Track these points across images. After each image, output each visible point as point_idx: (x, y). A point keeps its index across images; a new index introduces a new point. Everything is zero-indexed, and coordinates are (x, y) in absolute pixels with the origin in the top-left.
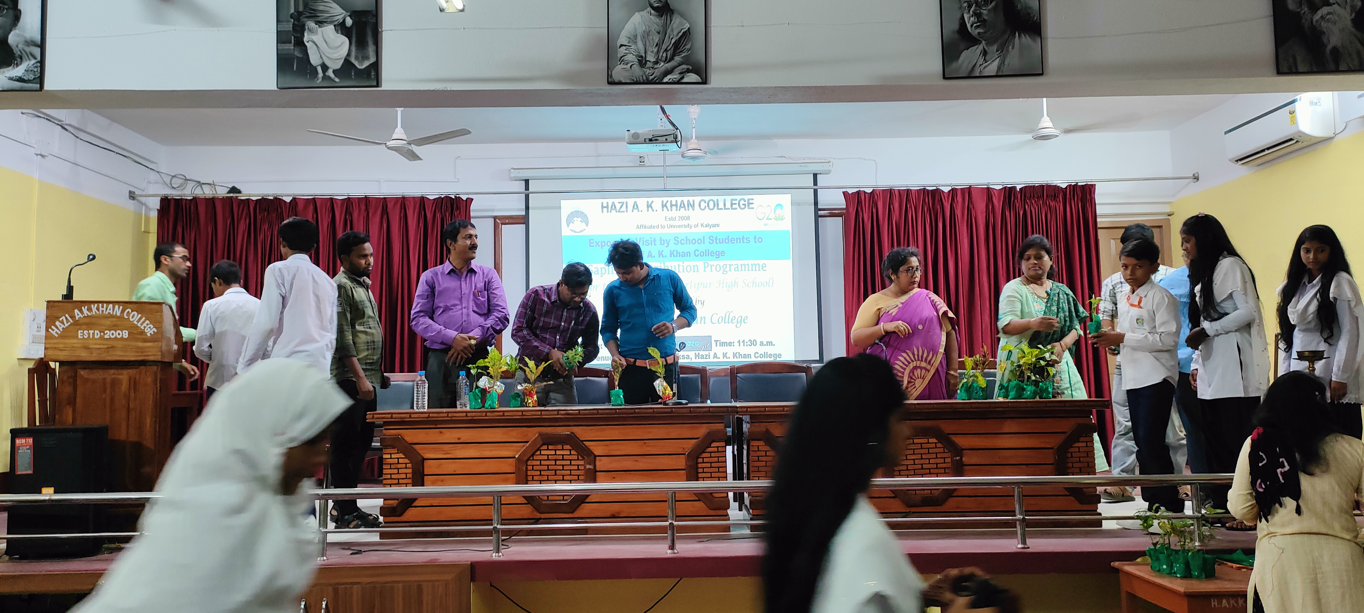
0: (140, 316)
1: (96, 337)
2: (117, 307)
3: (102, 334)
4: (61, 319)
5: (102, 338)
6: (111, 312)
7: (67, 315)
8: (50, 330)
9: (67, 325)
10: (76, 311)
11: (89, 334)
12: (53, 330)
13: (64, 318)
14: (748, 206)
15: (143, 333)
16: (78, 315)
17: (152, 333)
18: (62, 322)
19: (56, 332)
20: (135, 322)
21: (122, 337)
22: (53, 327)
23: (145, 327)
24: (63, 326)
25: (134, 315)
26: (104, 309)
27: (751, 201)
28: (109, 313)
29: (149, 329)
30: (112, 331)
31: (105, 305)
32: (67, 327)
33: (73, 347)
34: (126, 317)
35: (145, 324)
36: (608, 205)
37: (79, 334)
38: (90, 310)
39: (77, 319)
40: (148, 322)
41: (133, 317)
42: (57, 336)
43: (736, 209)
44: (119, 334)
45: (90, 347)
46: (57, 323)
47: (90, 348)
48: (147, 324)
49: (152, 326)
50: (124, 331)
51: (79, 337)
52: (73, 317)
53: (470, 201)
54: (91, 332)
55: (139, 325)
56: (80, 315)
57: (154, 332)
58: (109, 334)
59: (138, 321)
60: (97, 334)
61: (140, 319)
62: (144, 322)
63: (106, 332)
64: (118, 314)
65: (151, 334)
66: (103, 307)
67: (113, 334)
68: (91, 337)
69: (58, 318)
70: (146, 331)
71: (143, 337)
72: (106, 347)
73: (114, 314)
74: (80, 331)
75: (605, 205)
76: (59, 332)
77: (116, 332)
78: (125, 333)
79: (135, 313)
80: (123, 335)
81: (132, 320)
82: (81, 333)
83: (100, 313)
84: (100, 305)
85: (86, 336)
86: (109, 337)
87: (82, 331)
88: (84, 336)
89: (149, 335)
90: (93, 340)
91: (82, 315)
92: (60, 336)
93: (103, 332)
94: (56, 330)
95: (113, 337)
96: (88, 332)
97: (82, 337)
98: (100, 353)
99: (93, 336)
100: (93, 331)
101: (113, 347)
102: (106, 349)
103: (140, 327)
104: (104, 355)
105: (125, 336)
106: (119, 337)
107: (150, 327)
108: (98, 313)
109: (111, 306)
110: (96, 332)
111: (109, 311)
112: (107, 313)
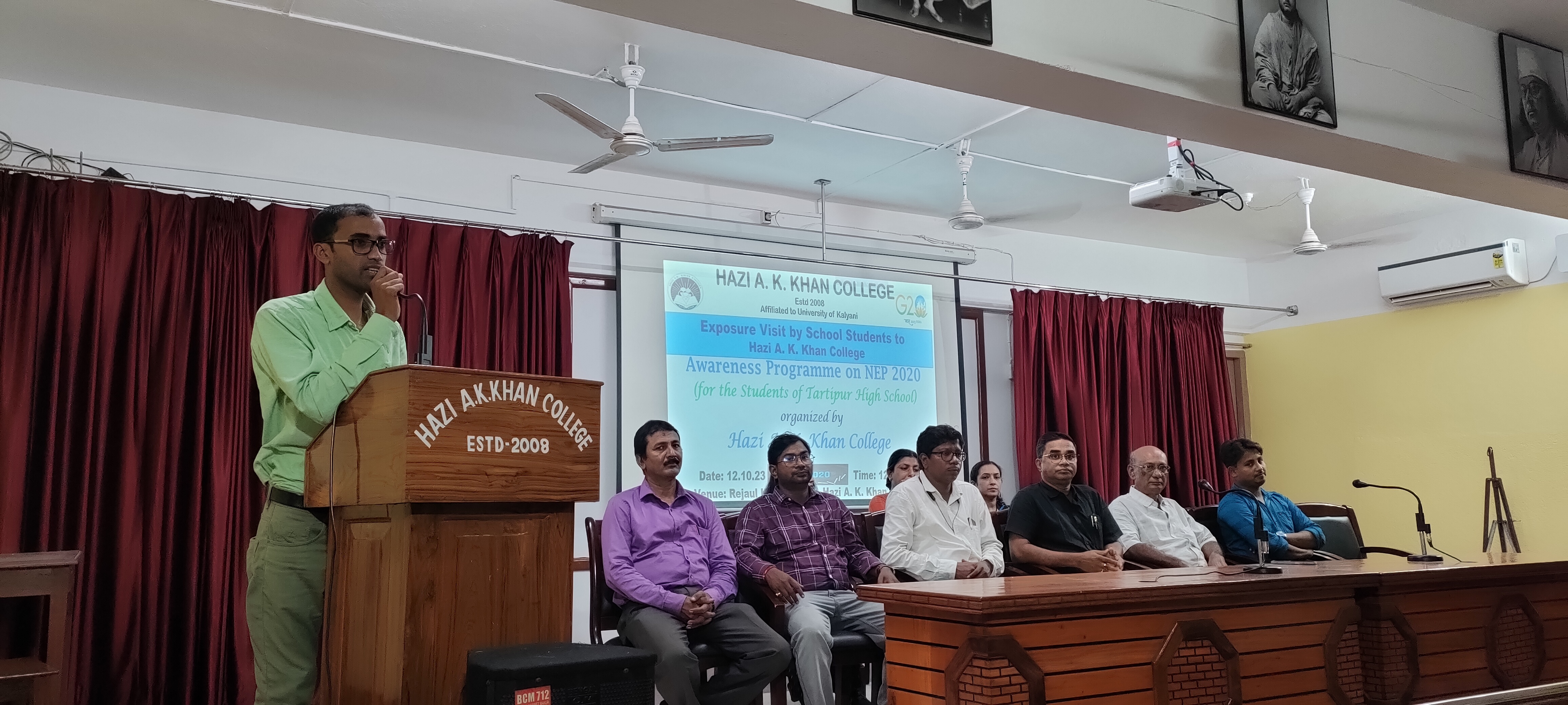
0: (567, 408)
1: (498, 450)
2: (531, 387)
3: (507, 444)
4: (436, 409)
5: (507, 453)
6: (522, 397)
7: (447, 401)
8: (416, 432)
9: (446, 422)
10: (464, 393)
11: (485, 443)
12: (422, 433)
13: (441, 406)
14: (888, 294)
15: (572, 443)
16: (467, 401)
17: (586, 445)
18: (438, 416)
19: (428, 438)
20: (560, 422)
21: (540, 451)
22: (422, 426)
23: (575, 432)
24: (440, 424)
25: (558, 406)
26: (511, 391)
27: (890, 289)
28: (519, 400)
29: (581, 437)
30: (524, 440)
31: (512, 382)
32: (447, 427)
33: (459, 472)
34: (546, 411)
35: (574, 428)
36: (724, 275)
37: (470, 444)
38: (487, 391)
39: (465, 410)
40: (579, 422)
41: (556, 412)
42: (429, 446)
43: (875, 297)
44: (535, 446)
45: (489, 471)
46: (430, 418)
47: (486, 474)
48: (579, 427)
49: (584, 430)
50: (543, 440)
51: (470, 449)
52: (457, 403)
53: (568, 245)
54: (489, 439)
55: (566, 428)
56: (471, 403)
57: (588, 442)
58: (521, 445)
59: (564, 420)
60: (499, 444)
61: (567, 416)
62: (573, 422)
63: (513, 442)
64: (533, 404)
65: (583, 446)
66: (508, 387)
67: (525, 445)
68: (489, 450)
69: (429, 408)
70: (577, 441)
71: (574, 452)
72: (514, 471)
73: (527, 402)
74: (469, 438)
75: (721, 274)
76: (434, 438)
77: (529, 441)
78: (545, 443)
79: (559, 402)
80: (540, 446)
81: (554, 416)
82: (472, 441)
83: (505, 399)
84: (504, 382)
85: (480, 447)
86: (518, 451)
87: (473, 437)
88: (478, 448)
89: (581, 449)
90: (492, 456)
91: (474, 402)
92: (436, 446)
93: (510, 441)
94: (428, 433)
95: (525, 451)
96: (484, 438)
97: (473, 450)
98: (506, 486)
99: (493, 448)
100: (492, 438)
101: (526, 472)
102: (515, 476)
103: (568, 432)
104: (511, 489)
105: (545, 449)
106: (535, 451)
107: (582, 433)
108: (500, 399)
109: (521, 385)
110: (498, 439)
111: (519, 397)
112: (515, 400)
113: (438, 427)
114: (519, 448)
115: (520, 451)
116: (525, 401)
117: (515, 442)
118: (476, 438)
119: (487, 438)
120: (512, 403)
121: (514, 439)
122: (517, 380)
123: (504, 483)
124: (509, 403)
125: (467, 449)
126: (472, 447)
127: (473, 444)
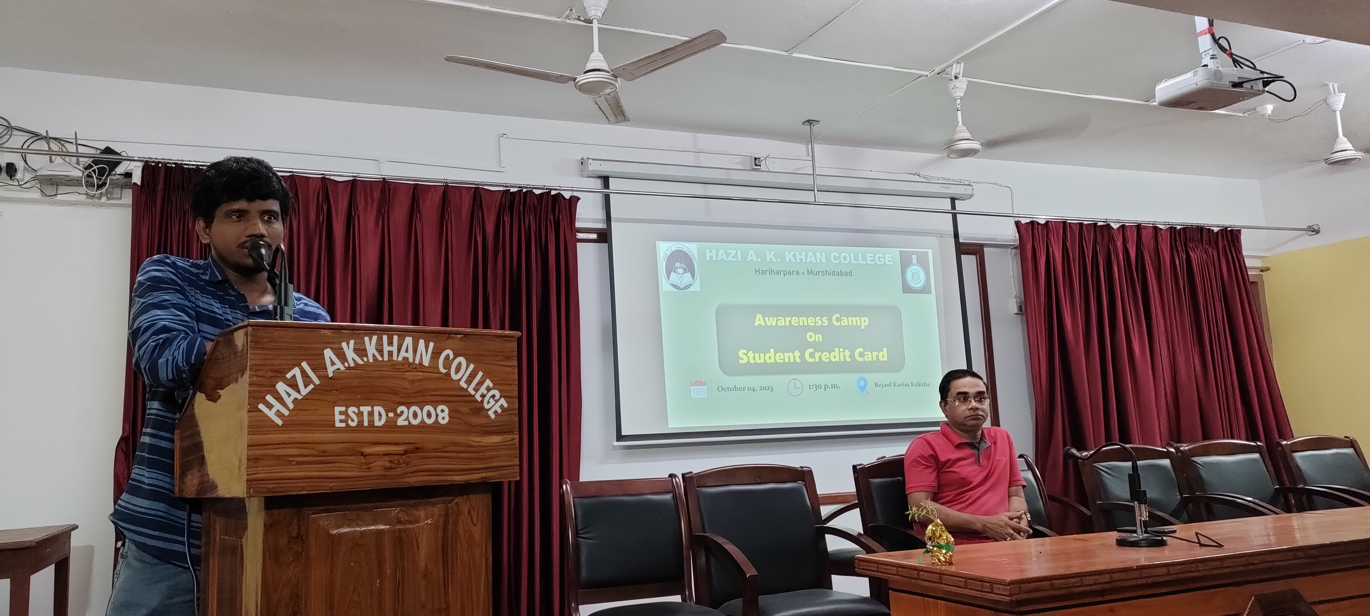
0: (472, 366)
1: (378, 423)
2: (422, 342)
3: (391, 415)
4: (289, 376)
5: (391, 426)
6: (410, 355)
7: (304, 364)
8: (261, 407)
9: (304, 391)
10: (328, 353)
12: (270, 406)
13: (296, 371)
15: (479, 410)
16: (333, 364)
17: (499, 411)
18: (293, 384)
19: (279, 414)
20: (463, 384)
21: (436, 421)
22: (269, 398)
23: (483, 396)
24: (295, 395)
25: (460, 364)
26: (394, 349)
28: (406, 359)
29: (491, 400)
30: (414, 408)
31: (395, 338)
32: (305, 398)
33: (323, 454)
34: (443, 371)
35: (483, 390)
37: (338, 417)
38: (360, 351)
39: (331, 375)
40: (488, 383)
41: (457, 371)
42: (280, 422)
44: (429, 415)
45: (367, 450)
46: (281, 387)
47: (362, 454)
48: (489, 389)
49: (497, 393)
50: (440, 408)
51: (338, 424)
52: (319, 367)
54: (365, 409)
55: (472, 392)
56: (339, 365)
57: (502, 406)
58: (409, 416)
59: (469, 382)
60: (380, 415)
61: (473, 375)
62: (480, 383)
63: (399, 412)
64: (426, 362)
65: (496, 412)
66: (390, 343)
67: (415, 415)
68: (366, 424)
69: (280, 374)
70: (487, 407)
71: (483, 421)
72: (400, 449)
73: (417, 362)
74: (338, 409)
76: (286, 413)
77: (422, 410)
78: (443, 411)
79: (461, 359)
80: (437, 415)
81: (455, 377)
82: (341, 413)
83: (386, 358)
84: (385, 338)
85: (353, 421)
86: (406, 423)
87: (343, 409)
88: (350, 423)
89: (493, 416)
90: (369, 432)
91: (343, 364)
92: (289, 424)
93: (394, 411)
94: (277, 406)
95: (415, 422)
96: (359, 410)
97: (343, 425)
98: (391, 468)
99: (371, 422)
100: (369, 408)
101: (417, 448)
102: (402, 455)
103: (474, 396)
104: (399, 471)
105: (443, 418)
106: (429, 422)
107: (493, 396)
108: (380, 359)
109: (409, 340)
110: (377, 409)
111: (406, 355)
112: (400, 359)
113: (292, 398)
114: (407, 419)
115: (409, 422)
116: (414, 360)
117: (402, 412)
118: (347, 410)
119: (362, 408)
120: (398, 363)
121: (399, 409)
122: (403, 334)
123: (388, 464)
124: (393, 365)
125: (334, 424)
126: (341, 421)
127: (343, 417)
